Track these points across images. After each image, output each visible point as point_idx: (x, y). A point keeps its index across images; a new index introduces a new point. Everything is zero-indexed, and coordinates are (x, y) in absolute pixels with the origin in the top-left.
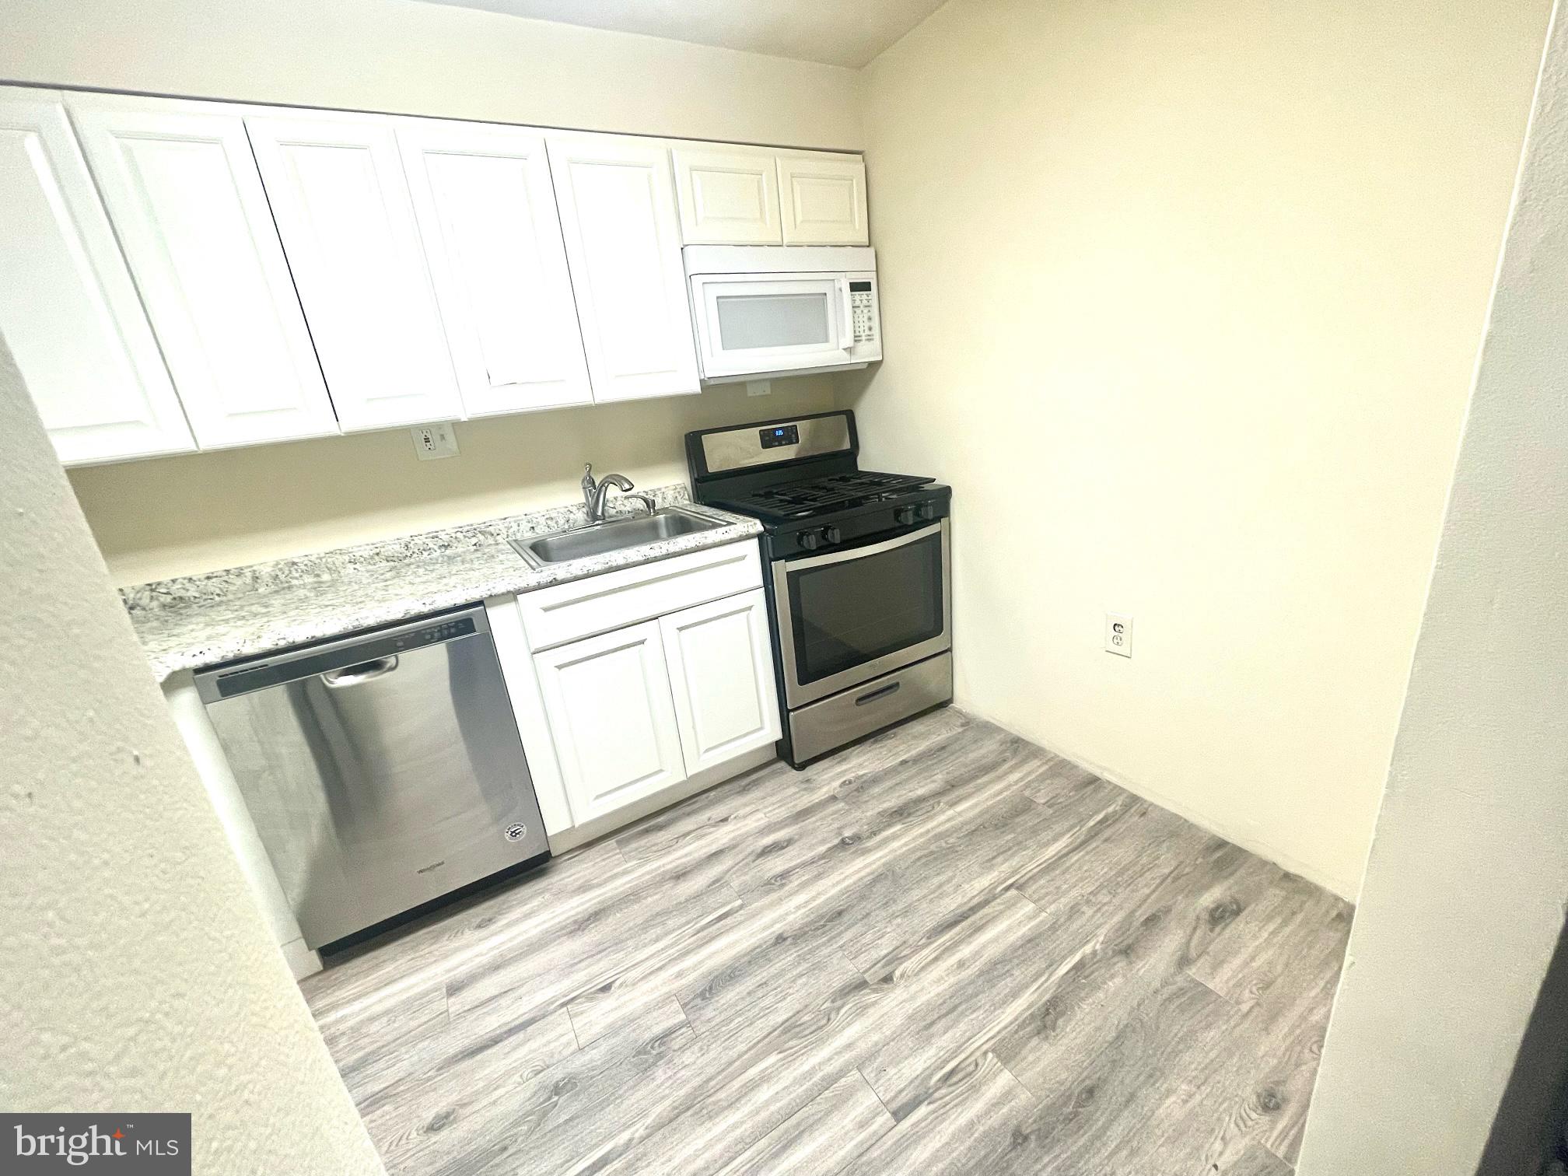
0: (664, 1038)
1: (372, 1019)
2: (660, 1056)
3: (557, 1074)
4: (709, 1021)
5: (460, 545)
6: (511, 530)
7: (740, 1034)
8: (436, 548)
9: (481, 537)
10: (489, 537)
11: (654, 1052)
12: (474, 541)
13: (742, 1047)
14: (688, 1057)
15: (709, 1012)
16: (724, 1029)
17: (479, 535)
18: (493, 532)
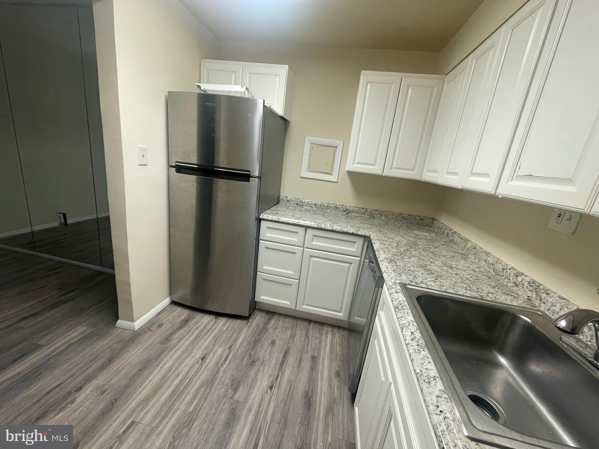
0: (236, 390)
1: (320, 342)
2: (232, 385)
3: (258, 364)
4: (224, 404)
5: (522, 290)
6: (554, 308)
7: (209, 408)
8: (512, 281)
9: (534, 296)
10: (538, 299)
11: (235, 385)
12: (530, 294)
13: (205, 405)
14: (223, 390)
15: (227, 406)
16: (216, 405)
17: (534, 293)
18: (543, 298)
